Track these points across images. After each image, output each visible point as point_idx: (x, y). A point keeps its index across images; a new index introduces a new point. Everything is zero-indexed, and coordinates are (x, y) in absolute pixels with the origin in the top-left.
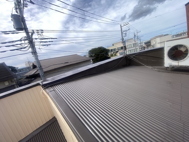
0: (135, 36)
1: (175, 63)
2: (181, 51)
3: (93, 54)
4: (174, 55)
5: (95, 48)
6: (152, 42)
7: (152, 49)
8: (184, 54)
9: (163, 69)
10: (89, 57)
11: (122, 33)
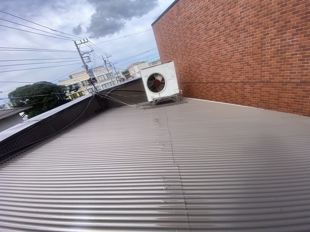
0: (105, 61)
1: (157, 96)
2: (158, 81)
3: (23, 100)
4: (153, 86)
5: (27, 86)
6: (130, 71)
7: (133, 79)
8: (162, 83)
9: (148, 105)
10: (14, 107)
11: (81, 57)
